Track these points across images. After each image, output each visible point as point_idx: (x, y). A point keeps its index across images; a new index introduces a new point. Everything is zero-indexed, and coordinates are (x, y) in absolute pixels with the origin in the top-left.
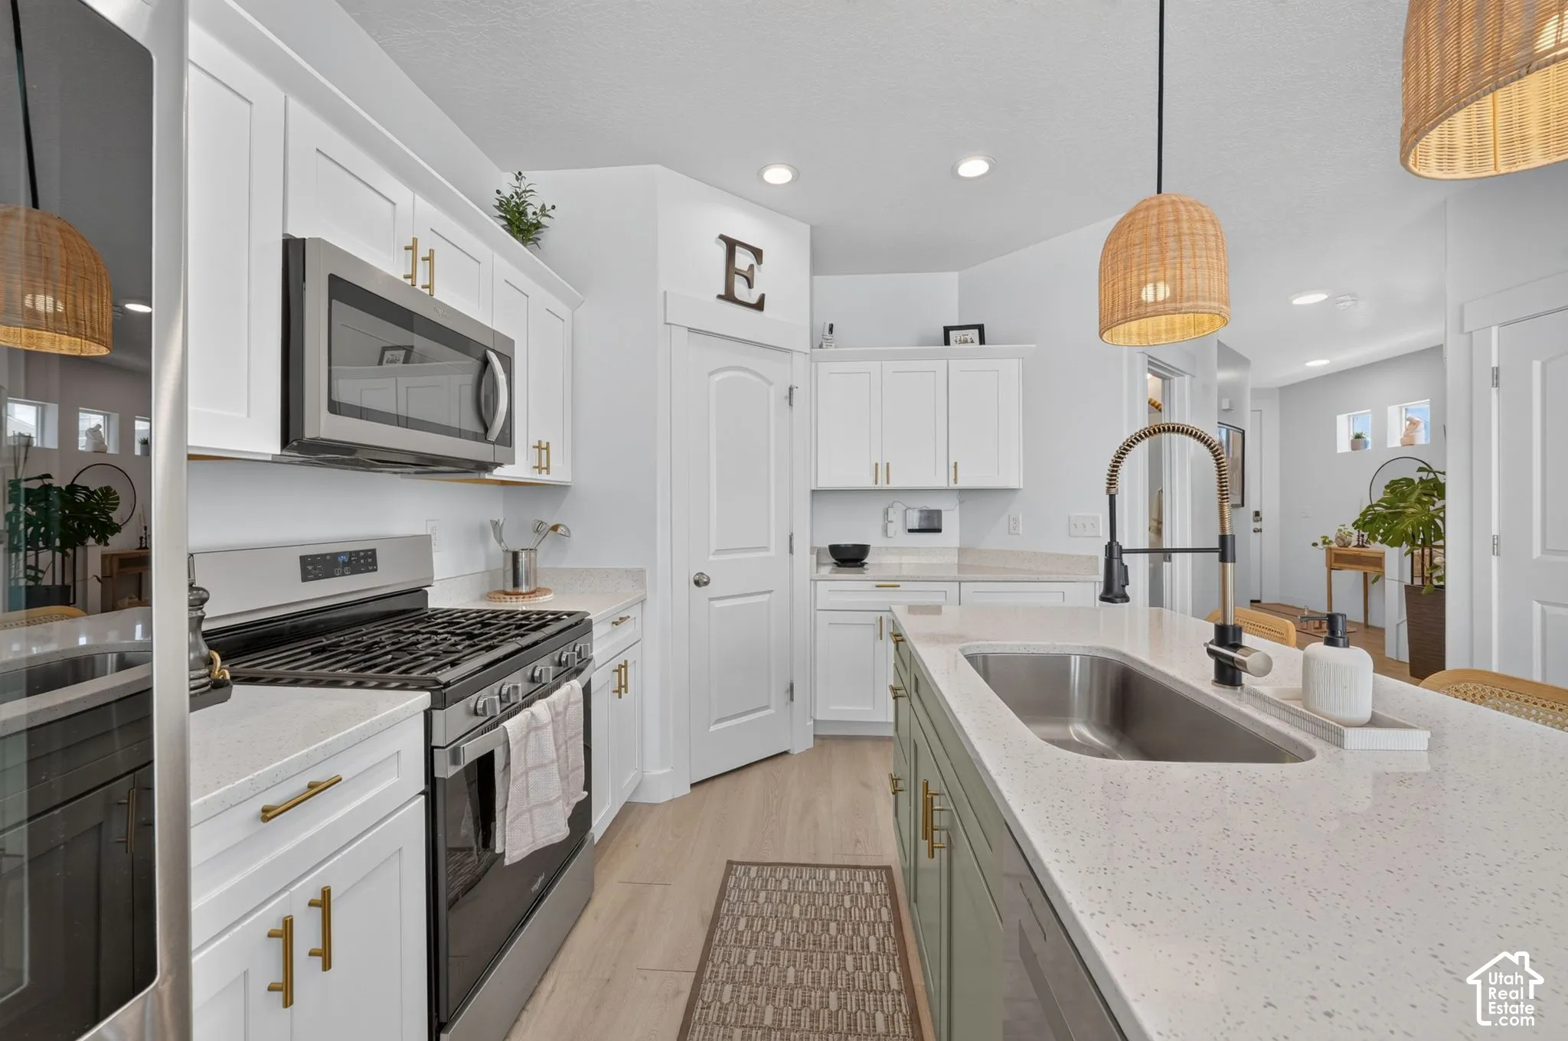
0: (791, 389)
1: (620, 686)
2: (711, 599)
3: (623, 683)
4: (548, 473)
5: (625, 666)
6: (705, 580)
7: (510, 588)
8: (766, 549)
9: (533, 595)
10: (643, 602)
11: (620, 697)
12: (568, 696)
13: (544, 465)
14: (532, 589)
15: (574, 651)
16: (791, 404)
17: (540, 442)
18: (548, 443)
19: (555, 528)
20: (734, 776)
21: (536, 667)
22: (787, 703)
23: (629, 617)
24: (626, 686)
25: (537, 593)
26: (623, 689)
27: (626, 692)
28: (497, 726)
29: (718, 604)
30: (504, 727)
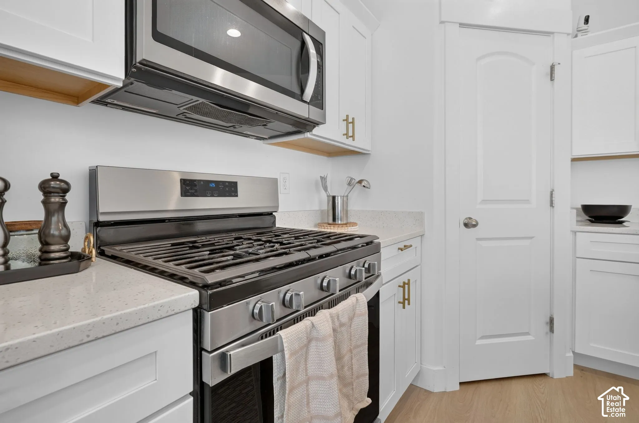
0: (552, 68)
1: (404, 299)
2: (478, 239)
3: (406, 297)
4: (353, 140)
5: (408, 284)
6: (475, 223)
7: (331, 221)
8: (527, 201)
9: (345, 226)
10: (422, 236)
11: (404, 307)
12: (354, 308)
13: (350, 134)
14: (345, 222)
15: (363, 266)
16: (552, 79)
17: (347, 116)
18: (353, 119)
19: (360, 182)
20: (497, 385)
21: (325, 277)
22: (547, 333)
23: (411, 246)
24: (409, 300)
25: (348, 225)
26: (406, 302)
27: (409, 304)
28: (274, 334)
29: (484, 244)
30: (280, 336)
